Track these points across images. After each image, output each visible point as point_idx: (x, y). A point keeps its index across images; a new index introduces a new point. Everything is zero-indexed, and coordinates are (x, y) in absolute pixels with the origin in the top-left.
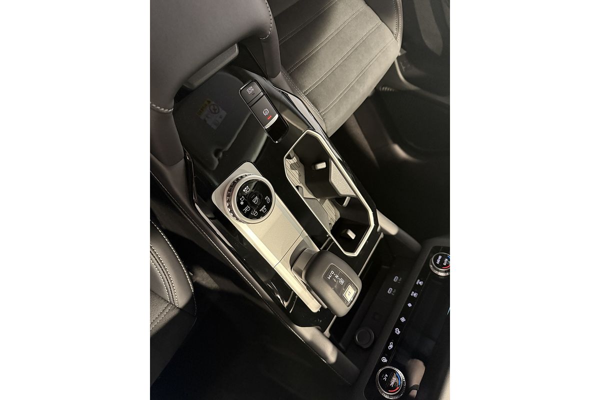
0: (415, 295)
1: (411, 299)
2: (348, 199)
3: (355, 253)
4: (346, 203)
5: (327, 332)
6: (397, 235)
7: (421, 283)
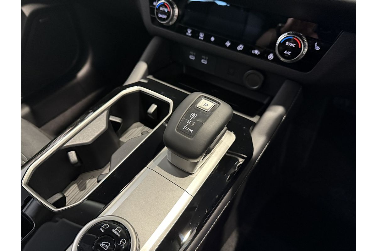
0: (202, 36)
1: (207, 38)
2: (112, 118)
3: (169, 102)
4: (118, 120)
5: (254, 119)
6: (147, 62)
7: (189, 31)
